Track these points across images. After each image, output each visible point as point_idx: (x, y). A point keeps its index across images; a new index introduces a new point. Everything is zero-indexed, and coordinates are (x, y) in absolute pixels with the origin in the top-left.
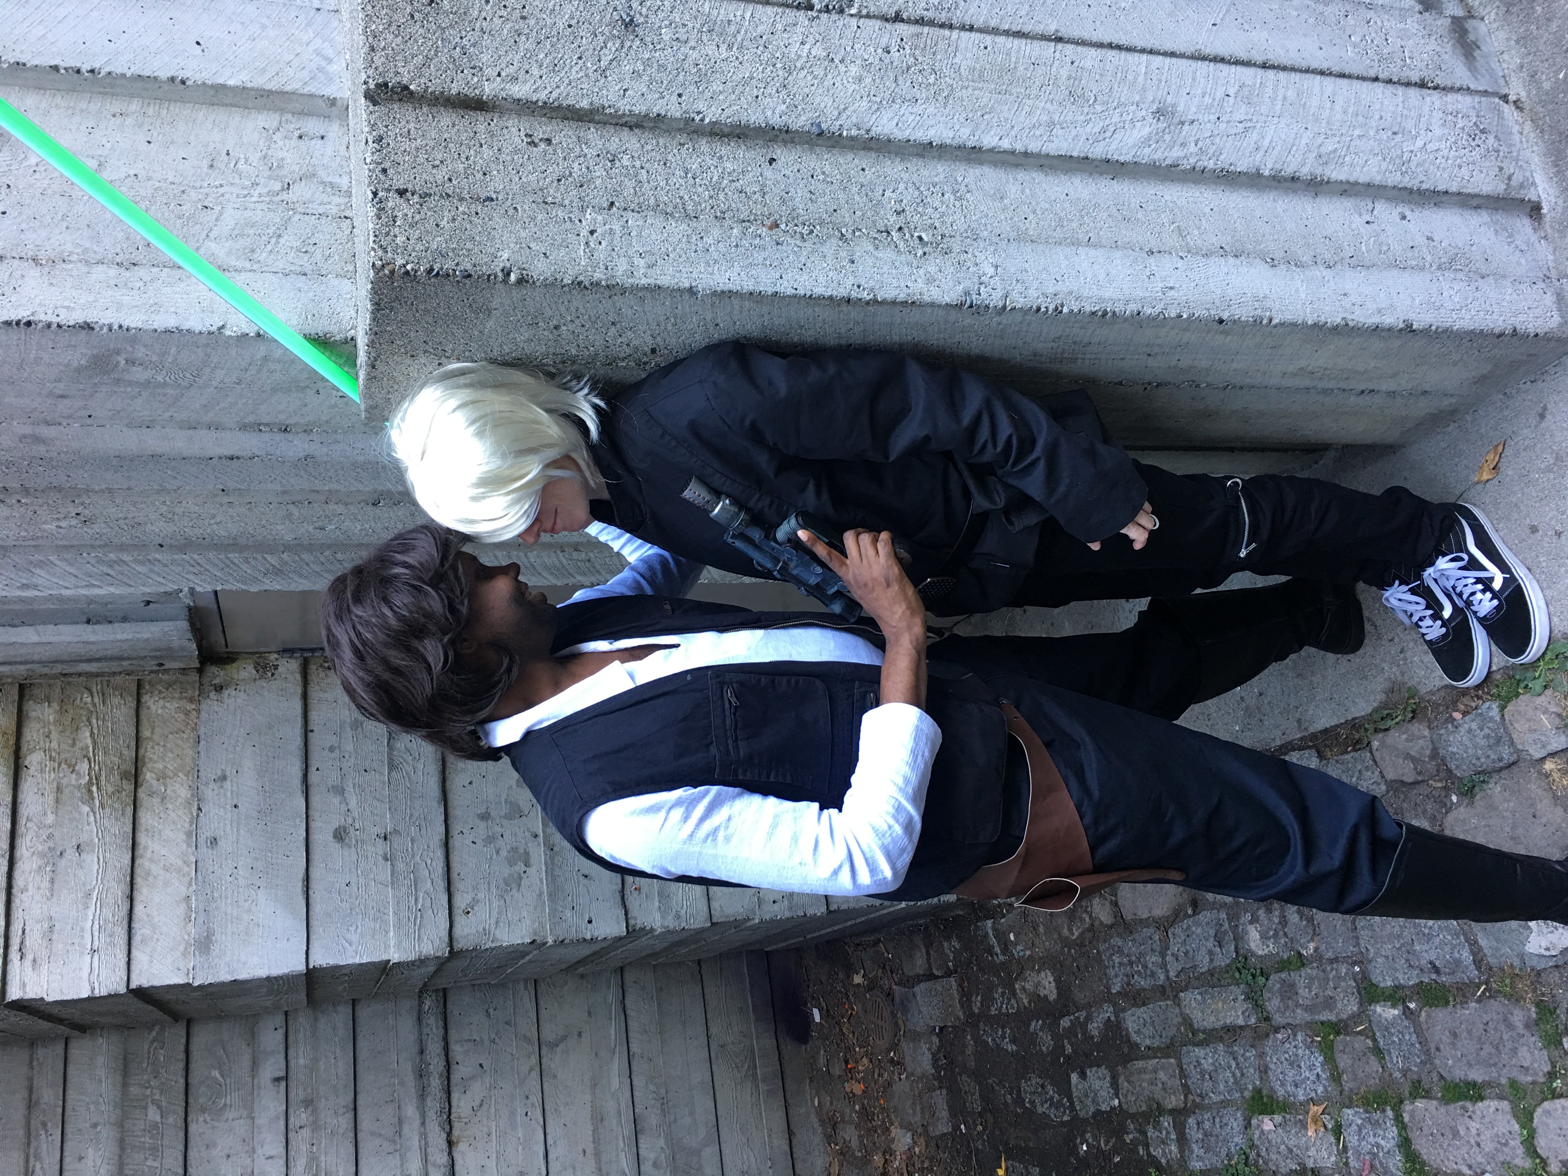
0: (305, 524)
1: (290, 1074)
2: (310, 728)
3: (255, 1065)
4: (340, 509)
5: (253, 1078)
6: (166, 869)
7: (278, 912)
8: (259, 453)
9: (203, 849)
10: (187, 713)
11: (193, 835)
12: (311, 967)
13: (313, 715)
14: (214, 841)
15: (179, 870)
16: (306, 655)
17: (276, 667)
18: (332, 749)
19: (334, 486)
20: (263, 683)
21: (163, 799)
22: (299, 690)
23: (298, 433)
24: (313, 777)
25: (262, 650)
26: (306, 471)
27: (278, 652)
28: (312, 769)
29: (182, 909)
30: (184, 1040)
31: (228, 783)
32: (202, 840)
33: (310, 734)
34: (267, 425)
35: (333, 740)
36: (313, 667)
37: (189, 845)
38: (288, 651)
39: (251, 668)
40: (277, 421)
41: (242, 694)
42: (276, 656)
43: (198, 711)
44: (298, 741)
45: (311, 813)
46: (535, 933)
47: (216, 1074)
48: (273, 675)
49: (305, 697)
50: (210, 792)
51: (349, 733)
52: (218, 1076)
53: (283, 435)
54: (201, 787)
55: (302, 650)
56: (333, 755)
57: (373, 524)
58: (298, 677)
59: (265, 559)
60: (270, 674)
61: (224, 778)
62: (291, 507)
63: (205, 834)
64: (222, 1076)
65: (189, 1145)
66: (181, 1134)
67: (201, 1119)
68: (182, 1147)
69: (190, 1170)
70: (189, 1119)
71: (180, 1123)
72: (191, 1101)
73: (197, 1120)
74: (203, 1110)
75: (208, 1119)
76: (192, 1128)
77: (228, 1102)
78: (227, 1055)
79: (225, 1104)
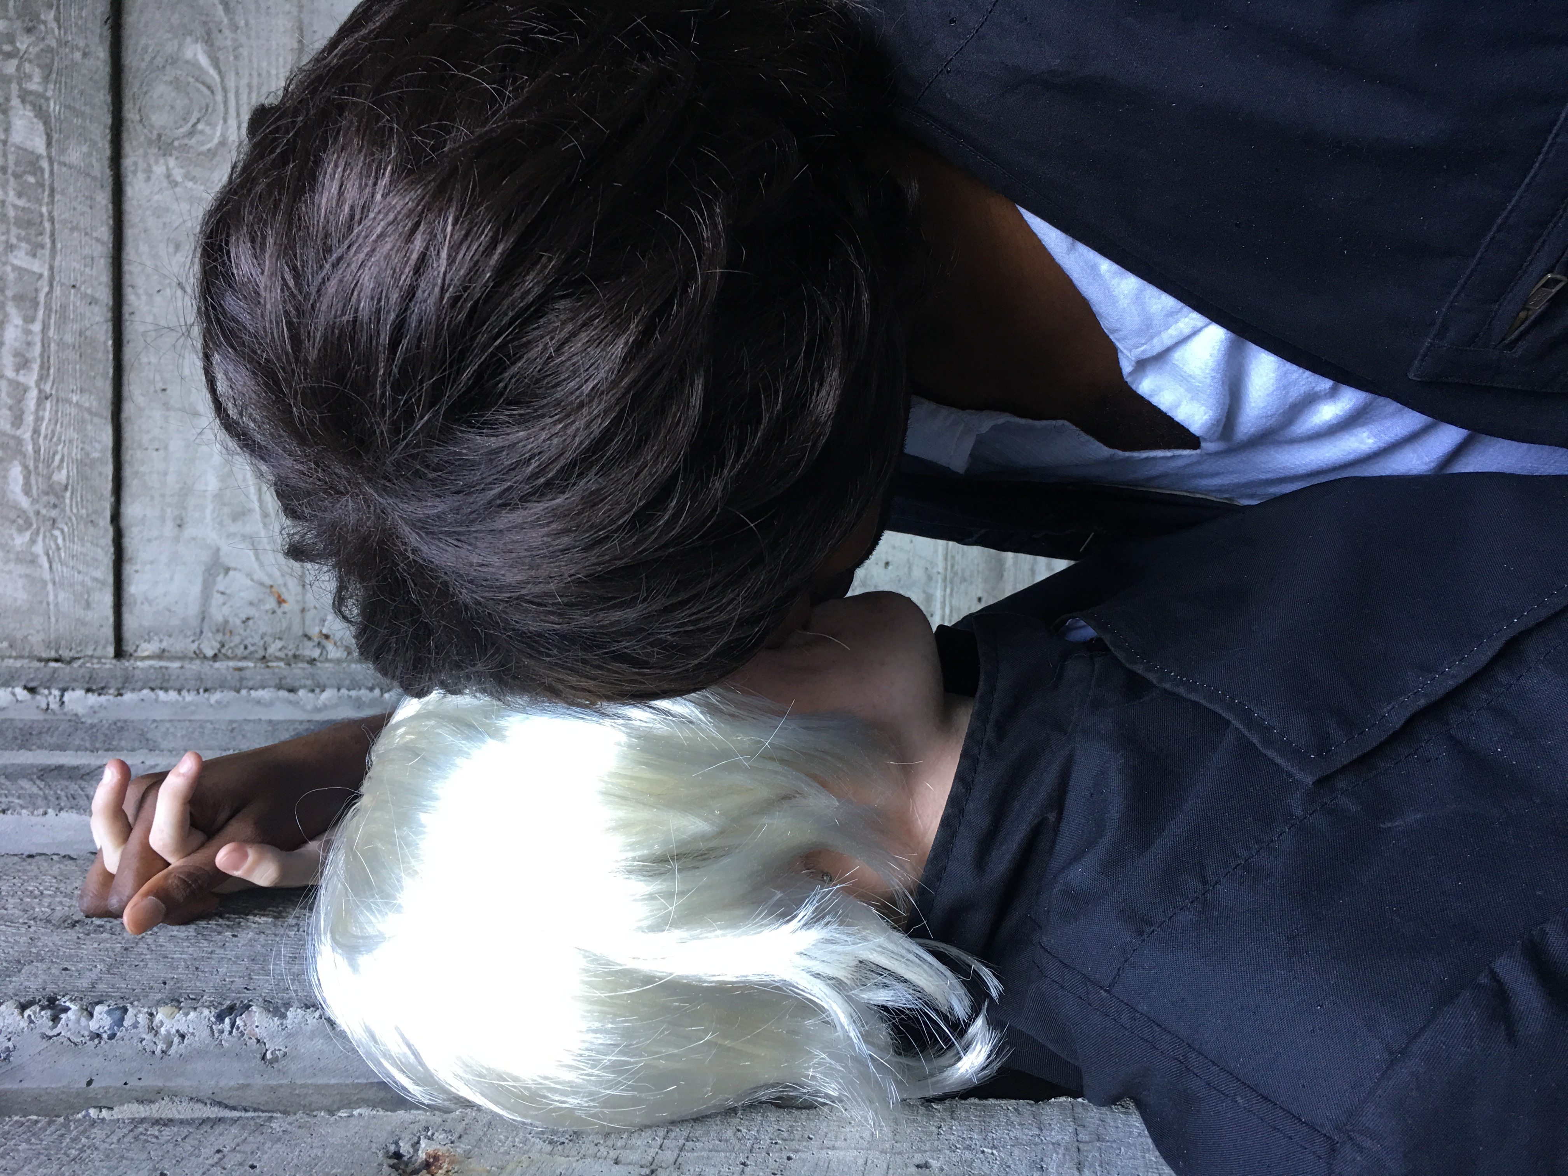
65: (130, 233)
66: (103, 198)
67: (159, 170)
68: (104, 232)
69: (130, 296)
70: (128, 163)
71: (101, 168)
72: (130, 114)
73: (149, 171)
74: (163, 145)
75: (178, 174)
76: (135, 188)
77: (232, 138)
78: (226, 6)
79: (223, 142)
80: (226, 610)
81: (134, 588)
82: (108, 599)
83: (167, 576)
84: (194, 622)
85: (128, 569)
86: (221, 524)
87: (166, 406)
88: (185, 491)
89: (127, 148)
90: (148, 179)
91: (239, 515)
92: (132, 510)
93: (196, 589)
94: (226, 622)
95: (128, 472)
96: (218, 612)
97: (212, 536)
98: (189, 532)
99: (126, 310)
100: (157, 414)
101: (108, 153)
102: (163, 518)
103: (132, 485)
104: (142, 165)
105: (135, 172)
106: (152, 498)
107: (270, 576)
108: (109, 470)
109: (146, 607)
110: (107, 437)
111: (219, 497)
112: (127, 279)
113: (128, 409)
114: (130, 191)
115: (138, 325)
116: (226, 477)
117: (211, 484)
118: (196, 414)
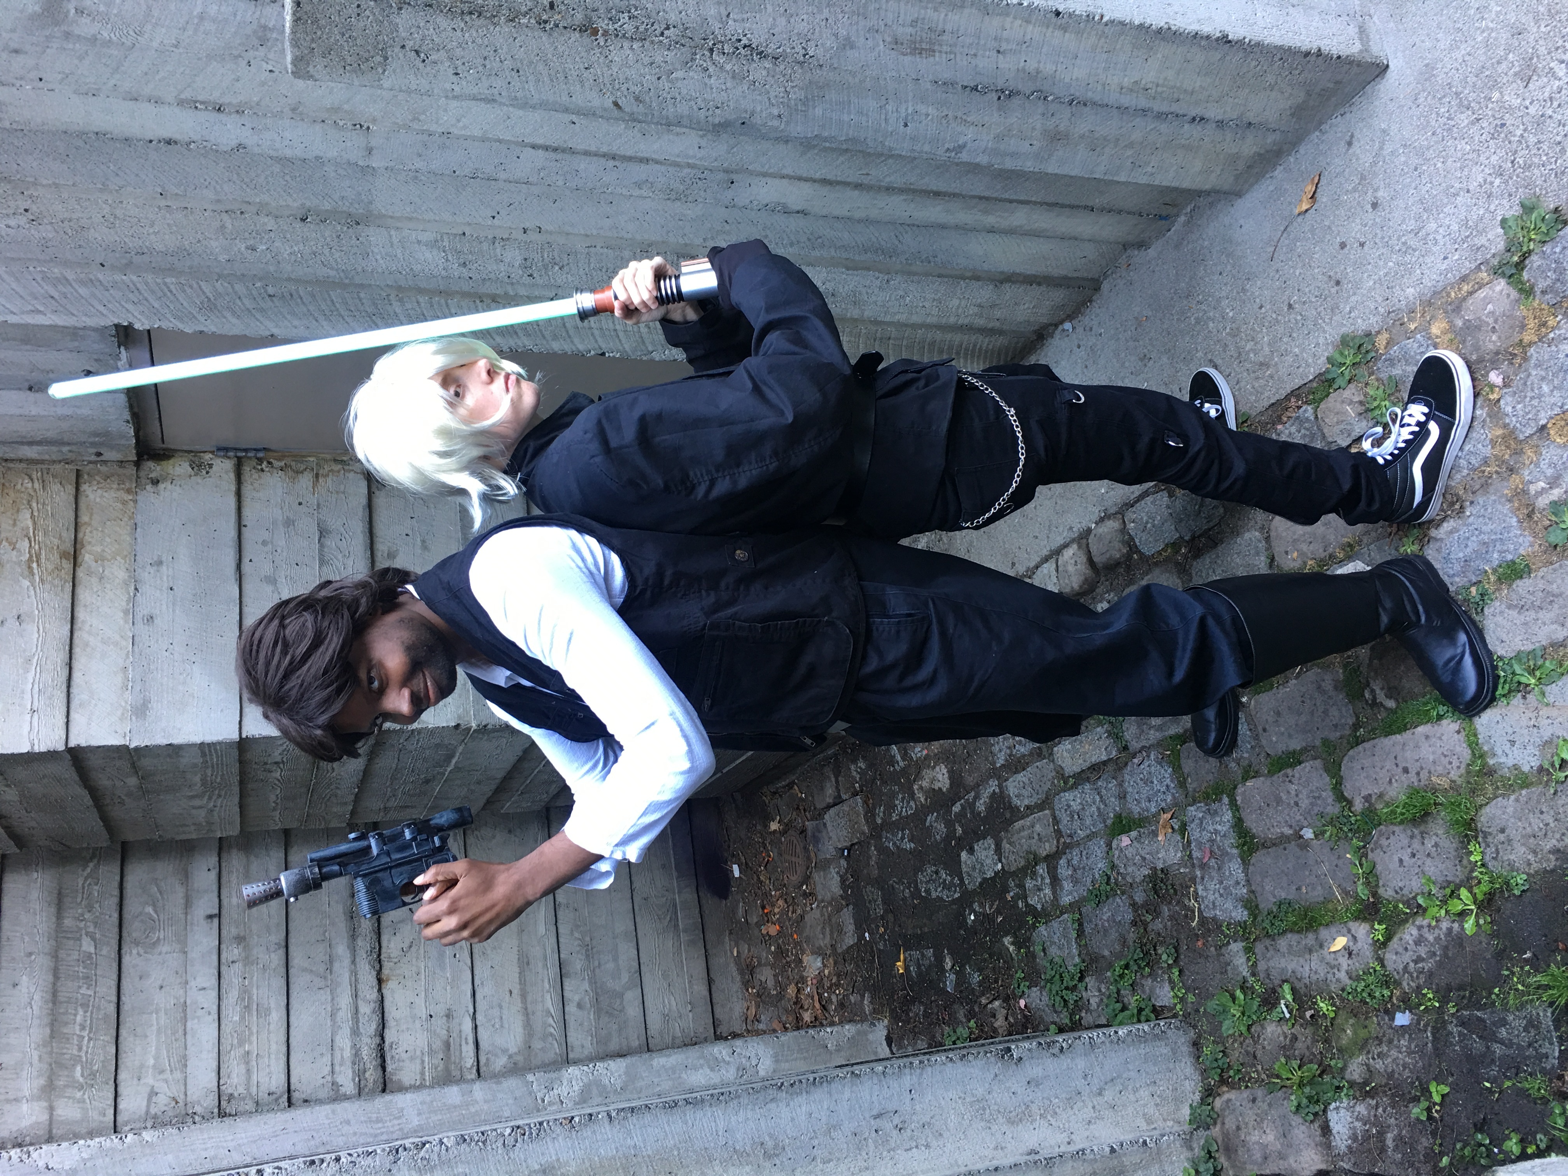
0: (237, 241)
1: (223, 912)
2: (243, 523)
3: (188, 903)
4: (271, 223)
5: (186, 914)
6: (104, 642)
7: (212, 686)
8: (195, 138)
9: (140, 625)
10: (124, 503)
11: (131, 611)
12: (244, 736)
13: (247, 512)
14: (151, 618)
15: (116, 644)
16: (240, 454)
17: (211, 466)
18: (264, 543)
19: (266, 198)
20: (199, 479)
21: (101, 578)
22: (233, 488)
23: (230, 113)
24: (246, 567)
25: (198, 448)
26: (238, 174)
27: (212, 452)
28: (246, 560)
29: (119, 679)
30: (118, 878)
31: (164, 568)
32: (138, 617)
33: (243, 529)
34: (202, 103)
35: (266, 536)
36: (246, 469)
37: (126, 622)
38: (223, 450)
39: (186, 465)
40: (211, 98)
41: (178, 488)
42: (211, 456)
43: (135, 501)
44: (233, 533)
45: (244, 600)
46: (459, 717)
47: (150, 910)
48: (207, 473)
49: (239, 494)
50: (147, 575)
51: (282, 529)
52: (152, 912)
53: (215, 114)
54: (139, 571)
55: (236, 449)
56: (266, 549)
57: (301, 246)
58: (232, 476)
59: (200, 287)
60: (204, 472)
61: (160, 563)
62: (225, 217)
63: (143, 611)
64: (156, 912)
65: (123, 975)
66: (115, 965)
67: (134, 952)
68: (115, 977)
69: (123, 998)
70: (123, 951)
71: (114, 955)
72: (124, 934)
73: (131, 953)
74: (137, 943)
75: (142, 951)
76: (126, 959)
77: (162, 937)
78: (161, 893)
79: (159, 938)
80: (156, 1106)
81: (121, 1106)
82: (111, 1112)
83: (134, 1100)
84: (144, 1116)
85: (120, 1099)
86: (155, 1076)
87: (135, 1035)
88: (142, 1066)
89: (124, 946)
90: (131, 956)
91: (162, 1072)
92: (122, 1076)
93: (144, 1103)
94: (156, 1110)
95: (120, 1062)
96: (152, 1111)
97: (151, 1082)
98: (142, 1081)
99: (121, 1002)
100: (131, 1039)
101: (117, 949)
102: (133, 1078)
103: (122, 1067)
104: (129, 951)
105: (126, 954)
106: (129, 1071)
107: (172, 1094)
108: (114, 1062)
109: (125, 1113)
110: (113, 1051)
111: (154, 1066)
112: (122, 991)
113: (121, 1039)
115: (126, 1008)
116: (156, 1058)
117: (152, 1062)
118: (146, 1036)
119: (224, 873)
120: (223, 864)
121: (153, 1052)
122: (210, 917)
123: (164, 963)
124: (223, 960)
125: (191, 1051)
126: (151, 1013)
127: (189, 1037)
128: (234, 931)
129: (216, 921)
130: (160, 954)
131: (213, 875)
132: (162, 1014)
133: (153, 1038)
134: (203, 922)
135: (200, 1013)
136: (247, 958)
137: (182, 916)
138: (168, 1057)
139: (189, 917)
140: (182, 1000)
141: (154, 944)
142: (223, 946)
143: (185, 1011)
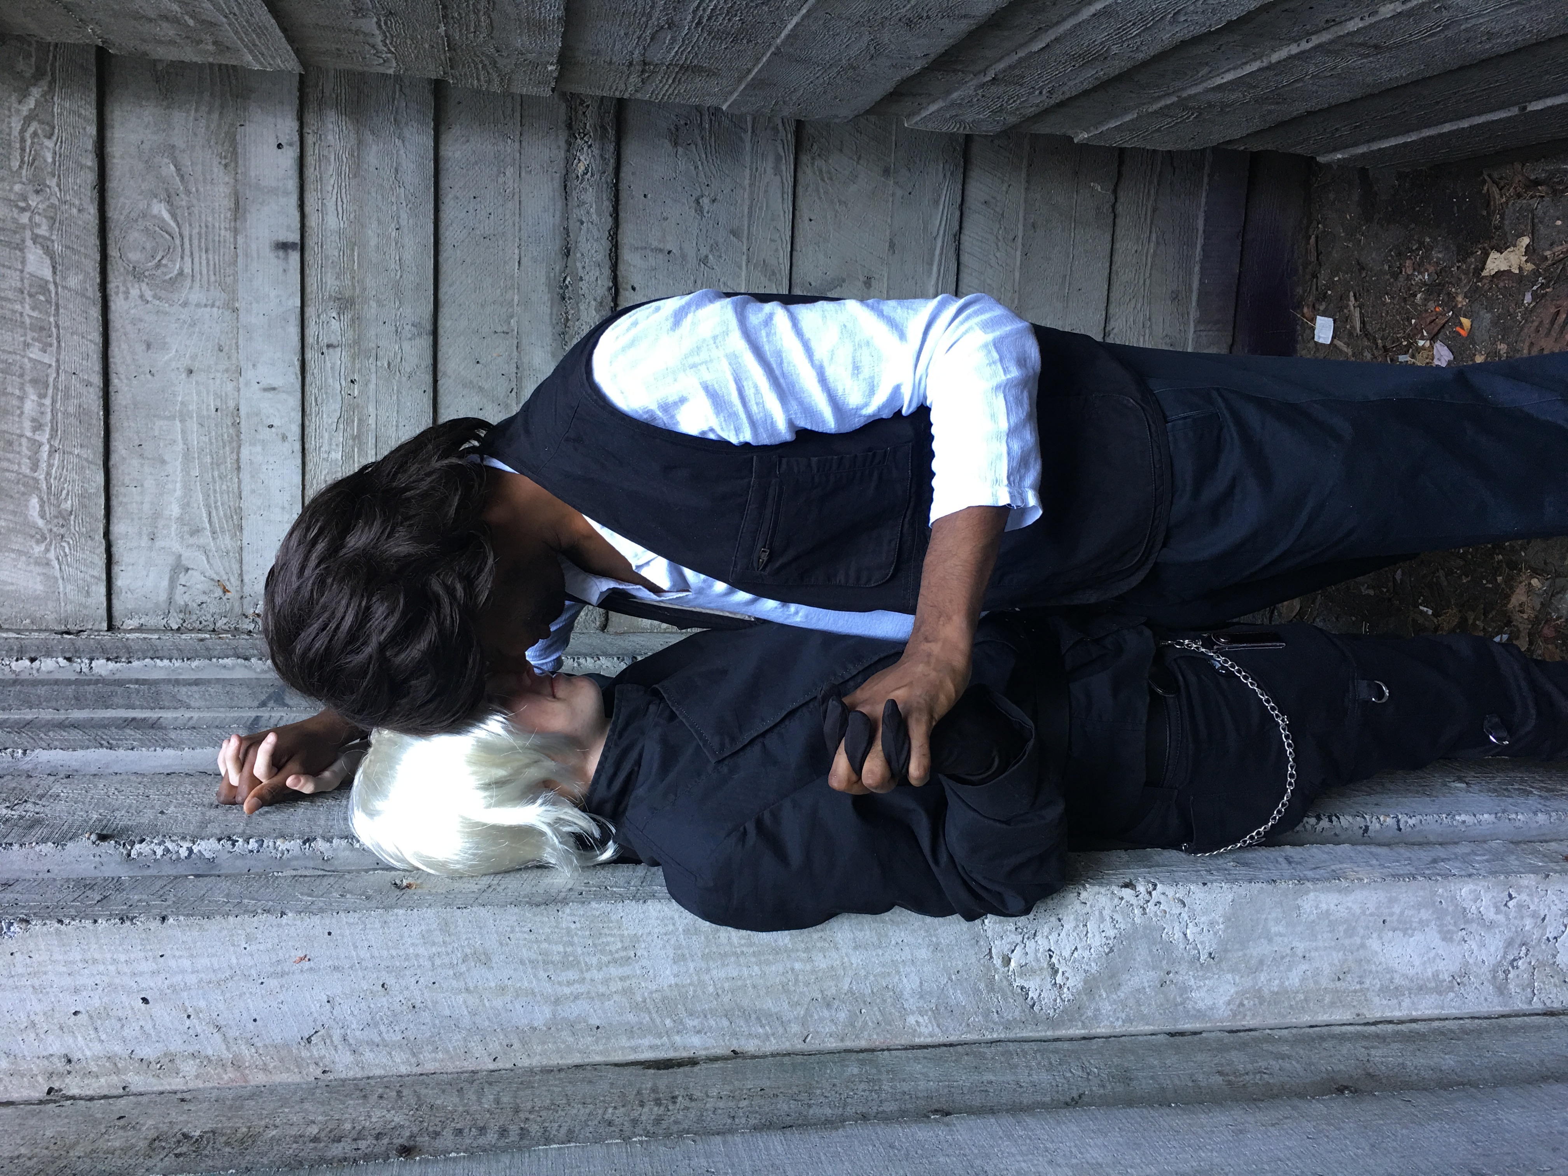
1: (310, 242)
3: (238, 210)
5: (236, 231)
30: (93, 129)
47: (160, 210)
52: (166, 216)
64: (174, 216)
65: (113, 336)
66: (95, 312)
67: (134, 292)
68: (96, 336)
69: (115, 381)
70: (112, 286)
71: (92, 291)
72: (113, 252)
73: (127, 293)
74: (137, 274)
75: (148, 295)
76: (117, 304)
77: (187, 270)
78: (182, 177)
79: (181, 273)
80: (186, 597)
81: (120, 582)
82: (103, 590)
83: (145, 573)
84: (164, 606)
85: (116, 569)
86: (182, 537)
87: (142, 456)
88: (156, 516)
89: (111, 277)
90: (126, 298)
91: (196, 531)
92: (118, 528)
93: (165, 583)
94: (187, 605)
95: (114, 502)
96: (180, 599)
97: (177, 547)
98: (159, 543)
99: (111, 389)
100: (135, 462)
101: (98, 280)
102: (140, 534)
103: (118, 511)
104: (122, 289)
105: (117, 293)
106: (132, 520)
107: (217, 574)
108: (102, 501)
109: (129, 595)
110: (100, 479)
111: (180, 520)
112: (112, 366)
113: (114, 459)
114: (113, 306)
115: (121, 400)
116: (185, 506)
117: (175, 510)
118: (163, 462)
119: (310, 160)
120: (310, 139)
121: (179, 493)
122: (283, 246)
123: (193, 324)
124: (310, 340)
125: (250, 502)
126: (173, 418)
127: (245, 476)
128: (331, 283)
129: (295, 256)
130: (185, 304)
131: (290, 155)
132: (193, 425)
133: (175, 466)
134: (269, 255)
135: (266, 433)
136: (357, 342)
137: (228, 235)
138: (208, 506)
139: (240, 240)
140: (232, 404)
141: (172, 281)
142: (310, 311)
143: (236, 425)
